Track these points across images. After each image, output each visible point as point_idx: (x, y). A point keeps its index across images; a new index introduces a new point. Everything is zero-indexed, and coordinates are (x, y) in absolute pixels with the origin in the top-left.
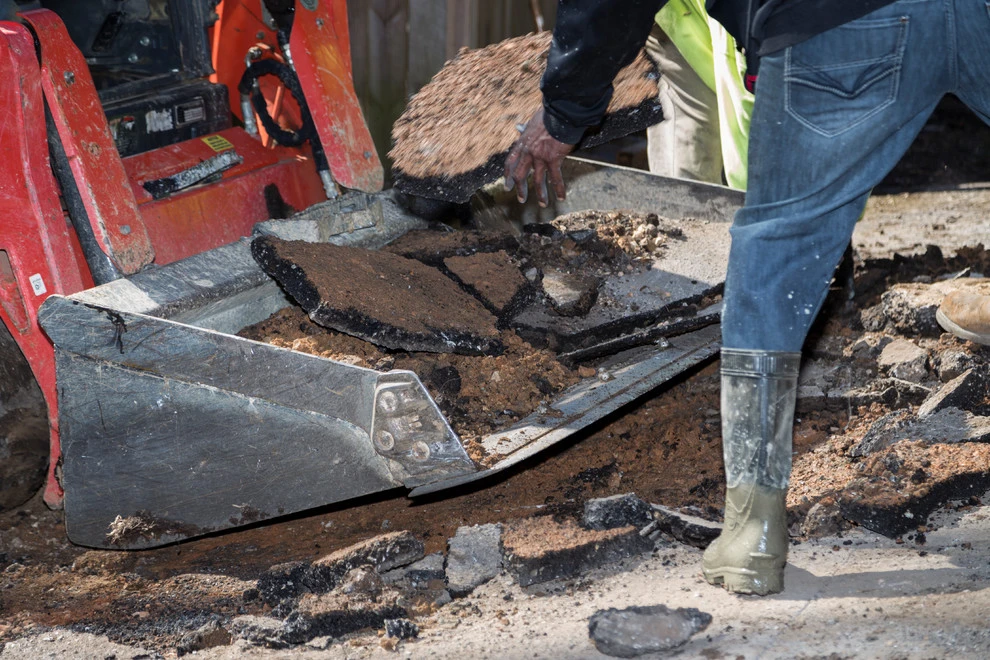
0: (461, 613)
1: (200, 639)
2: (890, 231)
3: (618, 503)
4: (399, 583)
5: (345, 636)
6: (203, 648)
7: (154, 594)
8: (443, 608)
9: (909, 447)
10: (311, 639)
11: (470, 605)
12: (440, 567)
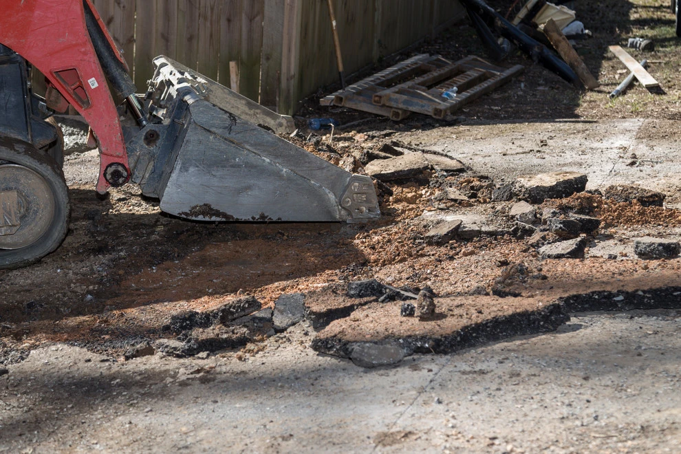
0: (280, 341)
1: (137, 351)
2: (517, 143)
3: (366, 284)
4: (247, 324)
5: (217, 352)
6: (139, 356)
7: (114, 326)
8: (270, 338)
9: (531, 261)
10: (198, 353)
11: (285, 337)
12: (270, 316)
